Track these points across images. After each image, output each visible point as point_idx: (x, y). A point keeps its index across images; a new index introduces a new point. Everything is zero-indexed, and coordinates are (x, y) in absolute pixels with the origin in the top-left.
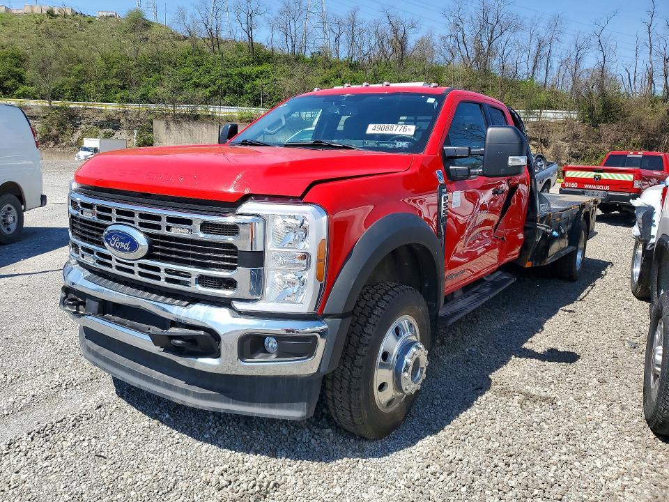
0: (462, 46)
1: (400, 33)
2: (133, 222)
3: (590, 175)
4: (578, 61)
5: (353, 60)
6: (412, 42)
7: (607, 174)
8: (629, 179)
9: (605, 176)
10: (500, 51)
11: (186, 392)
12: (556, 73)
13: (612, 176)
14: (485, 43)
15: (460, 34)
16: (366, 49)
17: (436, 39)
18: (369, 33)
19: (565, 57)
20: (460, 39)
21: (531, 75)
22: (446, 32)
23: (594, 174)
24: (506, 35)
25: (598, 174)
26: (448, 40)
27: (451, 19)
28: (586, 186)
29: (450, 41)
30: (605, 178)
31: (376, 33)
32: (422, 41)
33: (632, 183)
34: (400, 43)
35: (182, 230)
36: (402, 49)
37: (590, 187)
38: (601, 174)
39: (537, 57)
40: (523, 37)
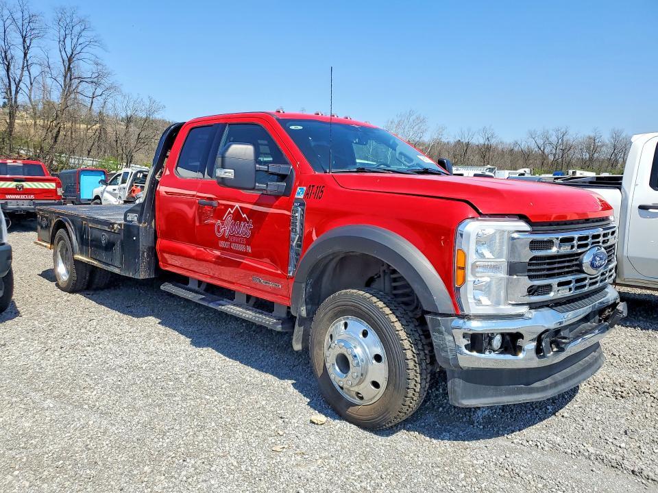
3: (12, 185)
7: (29, 183)
8: (52, 188)
9: (27, 185)
13: (35, 185)
23: (15, 183)
25: (19, 183)
28: (8, 197)
30: (28, 187)
33: (55, 191)
37: (13, 197)
38: (24, 183)
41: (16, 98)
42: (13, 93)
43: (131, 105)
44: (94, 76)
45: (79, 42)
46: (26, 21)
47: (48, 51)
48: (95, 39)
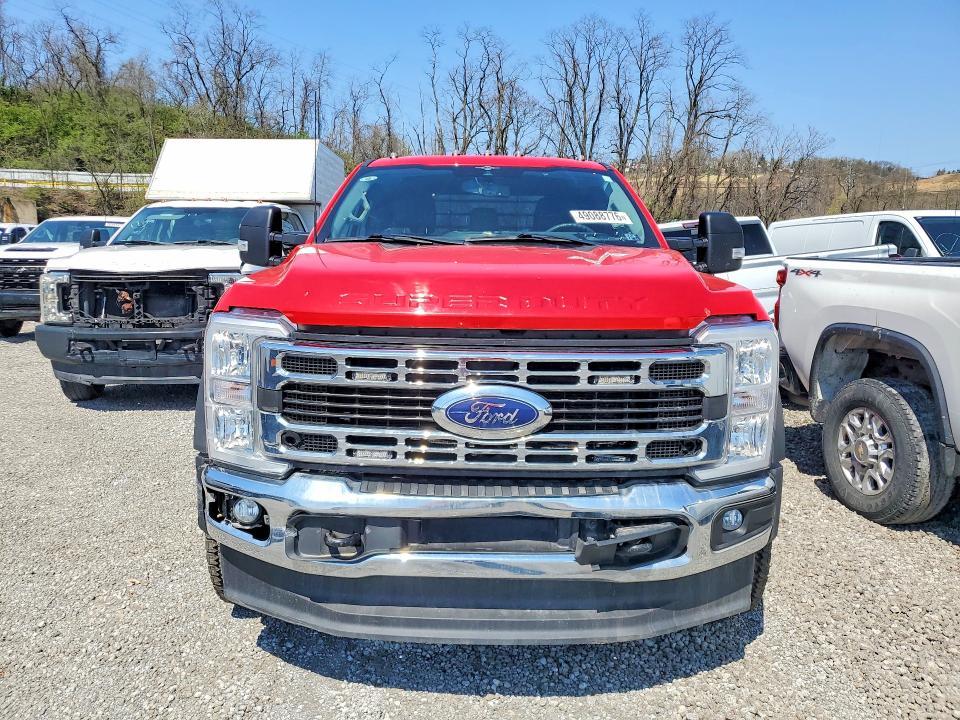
0: (197, 80)
1: (92, 48)
2: (515, 378)
4: (356, 113)
5: (7, 83)
6: (113, 63)
10: (255, 93)
11: (611, 623)
12: (331, 127)
14: (232, 78)
15: (191, 62)
16: (29, 68)
17: (155, 67)
18: (33, 42)
19: (340, 107)
20: (193, 69)
21: (299, 127)
22: (170, 56)
24: (260, 70)
26: (175, 68)
27: (175, 37)
29: (177, 70)
31: (47, 42)
32: (129, 67)
34: (95, 65)
35: (620, 380)
36: (99, 74)
39: (304, 106)
40: (282, 75)
41: (627, 151)
42: (624, 143)
43: (780, 143)
44: (729, 107)
45: (712, 62)
46: (645, 48)
47: (672, 83)
48: (734, 53)
